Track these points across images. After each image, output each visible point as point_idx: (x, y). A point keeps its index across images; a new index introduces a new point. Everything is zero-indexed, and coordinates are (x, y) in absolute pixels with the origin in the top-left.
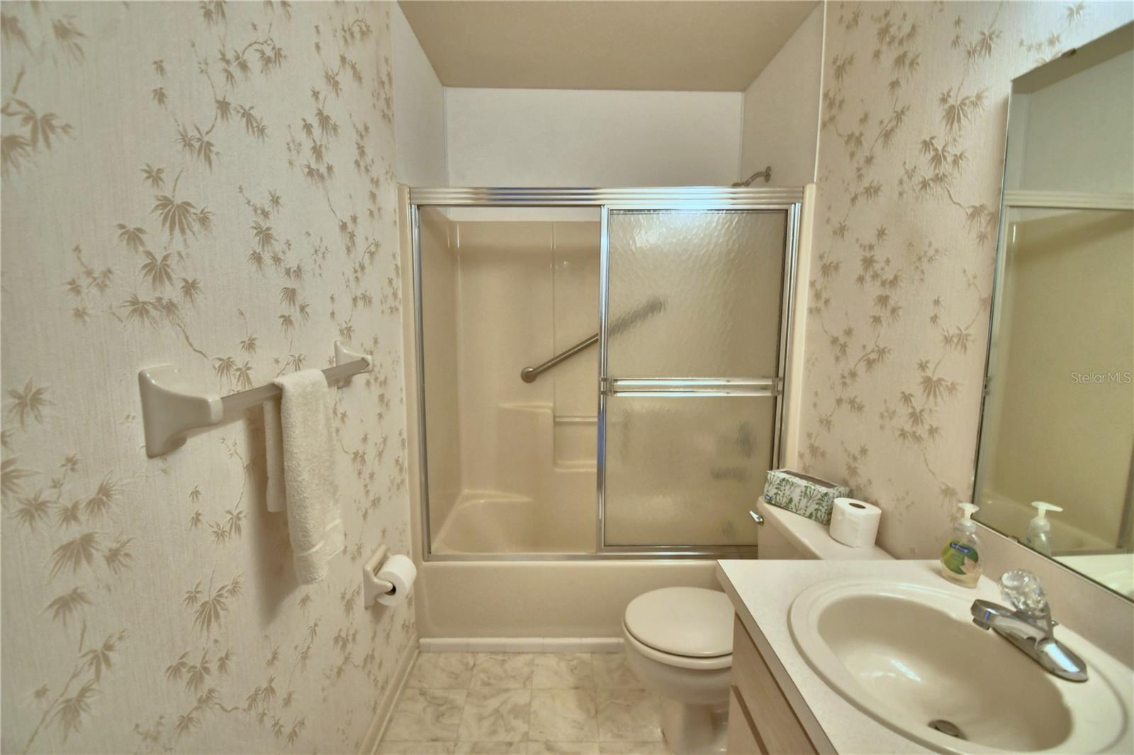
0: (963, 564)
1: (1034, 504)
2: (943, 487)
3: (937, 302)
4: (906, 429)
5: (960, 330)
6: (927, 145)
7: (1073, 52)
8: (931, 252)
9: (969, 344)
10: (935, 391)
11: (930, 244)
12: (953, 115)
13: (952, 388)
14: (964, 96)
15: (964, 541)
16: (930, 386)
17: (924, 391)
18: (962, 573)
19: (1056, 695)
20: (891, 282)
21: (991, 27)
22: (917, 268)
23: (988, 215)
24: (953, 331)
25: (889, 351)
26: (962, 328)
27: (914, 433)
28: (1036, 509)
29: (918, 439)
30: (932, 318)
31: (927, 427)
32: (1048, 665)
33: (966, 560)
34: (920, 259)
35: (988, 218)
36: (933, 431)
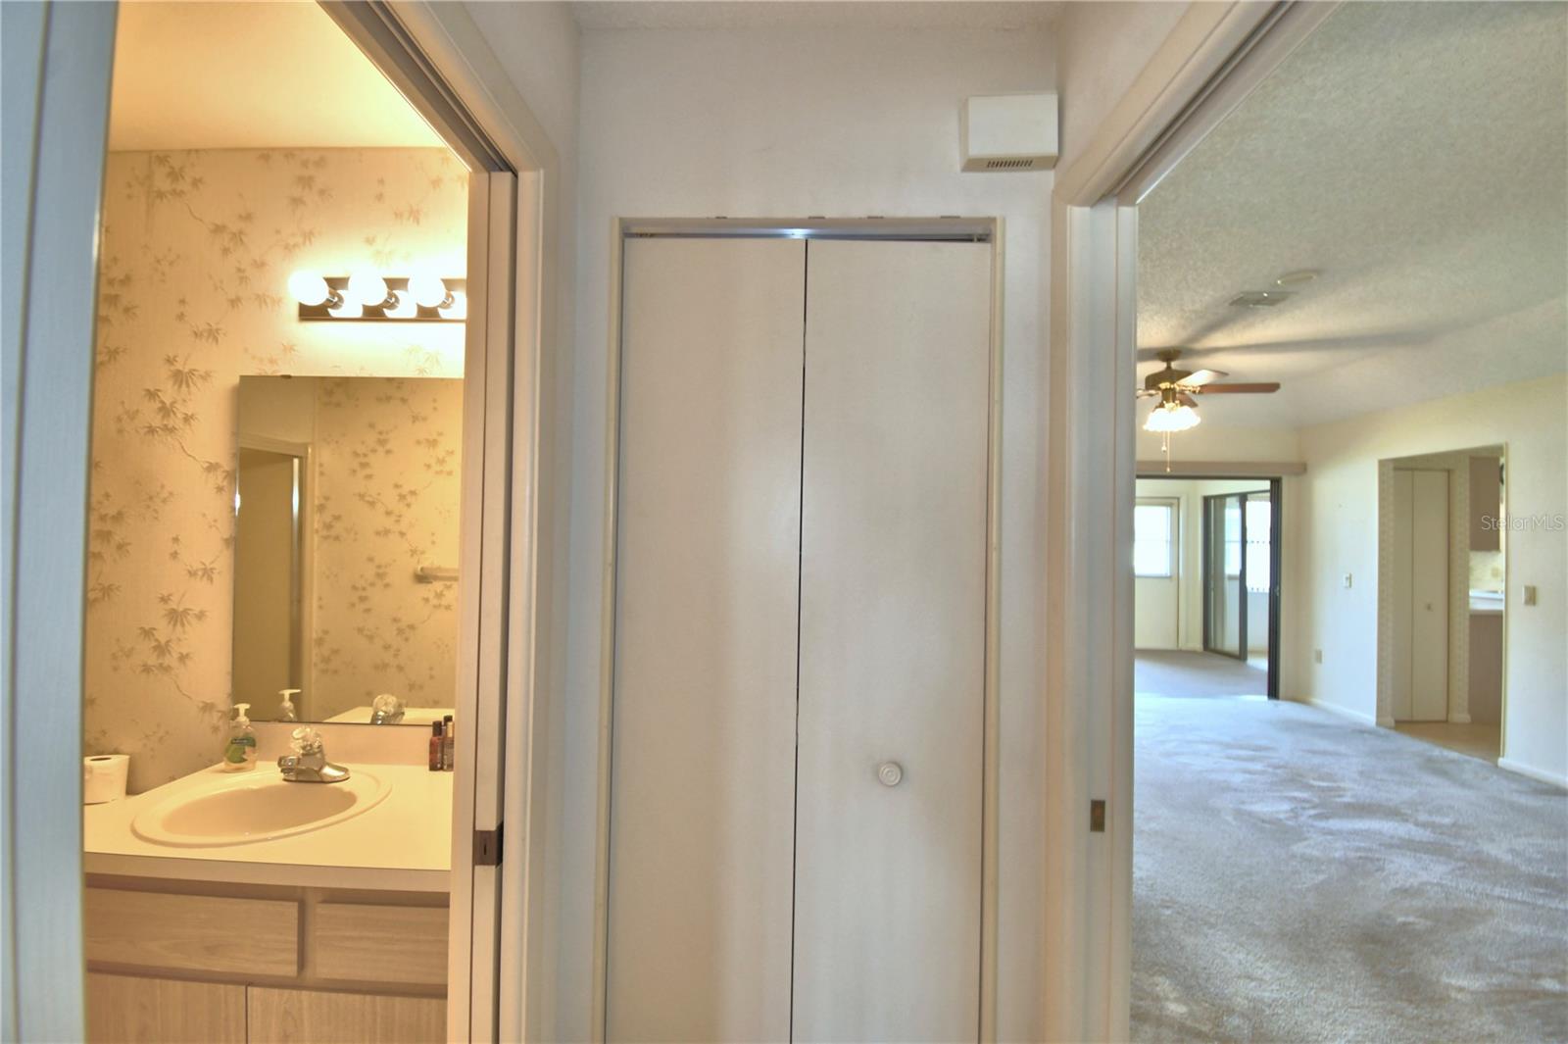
0: (244, 753)
1: (281, 692)
2: (201, 705)
3: (176, 540)
4: (150, 663)
5: (204, 564)
6: (152, 395)
7: (289, 377)
8: (165, 494)
9: (215, 577)
10: (182, 620)
11: (163, 487)
12: (181, 378)
13: (201, 616)
14: (193, 367)
15: (241, 735)
16: (176, 617)
17: (170, 622)
18: (244, 760)
19: (339, 791)
20: (113, 517)
21: (217, 323)
22: (148, 507)
23: (224, 472)
24: (197, 566)
25: (117, 588)
26: (207, 564)
27: (161, 665)
28: (283, 695)
29: (167, 669)
30: (171, 554)
31: (175, 655)
32: (329, 779)
33: (247, 749)
34: (151, 498)
35: (224, 474)
36: (183, 658)
